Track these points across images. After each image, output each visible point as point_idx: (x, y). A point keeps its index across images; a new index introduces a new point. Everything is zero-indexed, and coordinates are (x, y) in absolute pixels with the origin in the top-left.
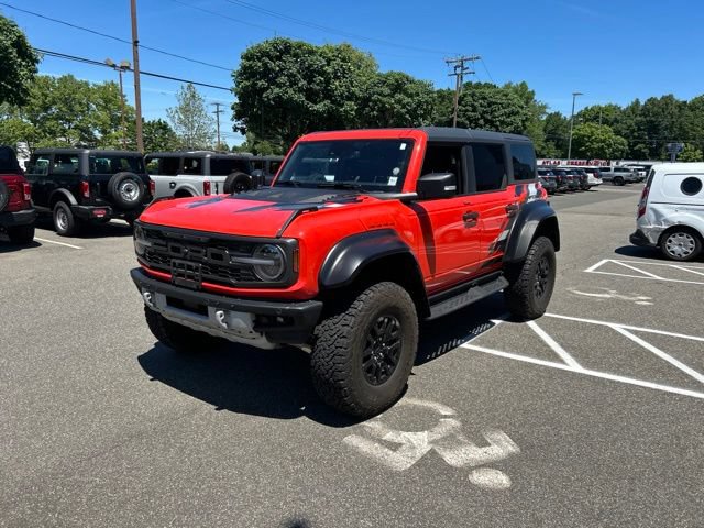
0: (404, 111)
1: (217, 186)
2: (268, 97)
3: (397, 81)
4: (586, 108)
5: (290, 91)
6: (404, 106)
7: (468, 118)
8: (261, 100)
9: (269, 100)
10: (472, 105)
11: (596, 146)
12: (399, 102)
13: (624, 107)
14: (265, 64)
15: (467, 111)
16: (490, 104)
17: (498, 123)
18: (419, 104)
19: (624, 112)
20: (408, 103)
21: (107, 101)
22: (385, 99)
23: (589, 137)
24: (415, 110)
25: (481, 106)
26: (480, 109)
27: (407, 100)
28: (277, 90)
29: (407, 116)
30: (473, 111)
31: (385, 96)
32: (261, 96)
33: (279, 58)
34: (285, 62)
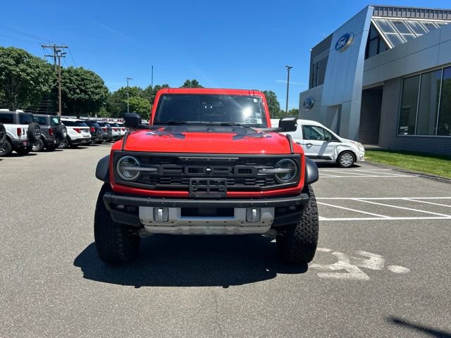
0: (29, 78)
3: (19, 55)
4: (122, 88)
6: (28, 74)
7: (68, 88)
10: (70, 79)
11: (142, 110)
12: (23, 71)
13: (144, 89)
15: (66, 82)
16: (83, 80)
17: (90, 93)
18: (39, 74)
19: (144, 92)
20: (31, 73)
22: (11, 68)
23: (137, 105)
24: (37, 78)
25: (77, 80)
26: (77, 83)
27: (29, 70)
29: (32, 82)
30: (71, 83)
31: (11, 65)
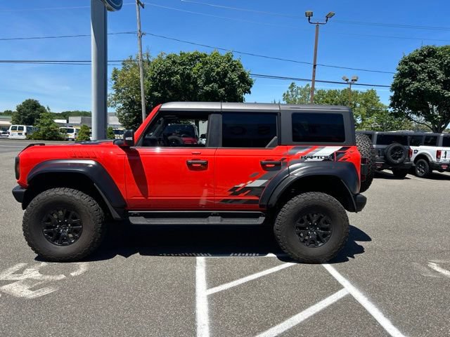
1: (446, 153)
2: (409, 90)
5: (428, 84)
8: (404, 93)
9: (410, 91)
14: (411, 67)
21: (367, 101)
28: (417, 84)
32: (404, 90)
33: (423, 61)
34: (427, 62)
